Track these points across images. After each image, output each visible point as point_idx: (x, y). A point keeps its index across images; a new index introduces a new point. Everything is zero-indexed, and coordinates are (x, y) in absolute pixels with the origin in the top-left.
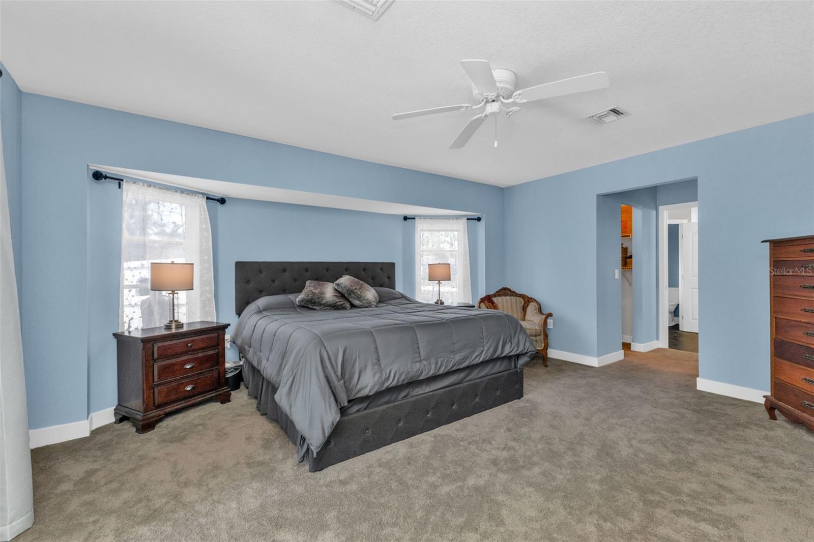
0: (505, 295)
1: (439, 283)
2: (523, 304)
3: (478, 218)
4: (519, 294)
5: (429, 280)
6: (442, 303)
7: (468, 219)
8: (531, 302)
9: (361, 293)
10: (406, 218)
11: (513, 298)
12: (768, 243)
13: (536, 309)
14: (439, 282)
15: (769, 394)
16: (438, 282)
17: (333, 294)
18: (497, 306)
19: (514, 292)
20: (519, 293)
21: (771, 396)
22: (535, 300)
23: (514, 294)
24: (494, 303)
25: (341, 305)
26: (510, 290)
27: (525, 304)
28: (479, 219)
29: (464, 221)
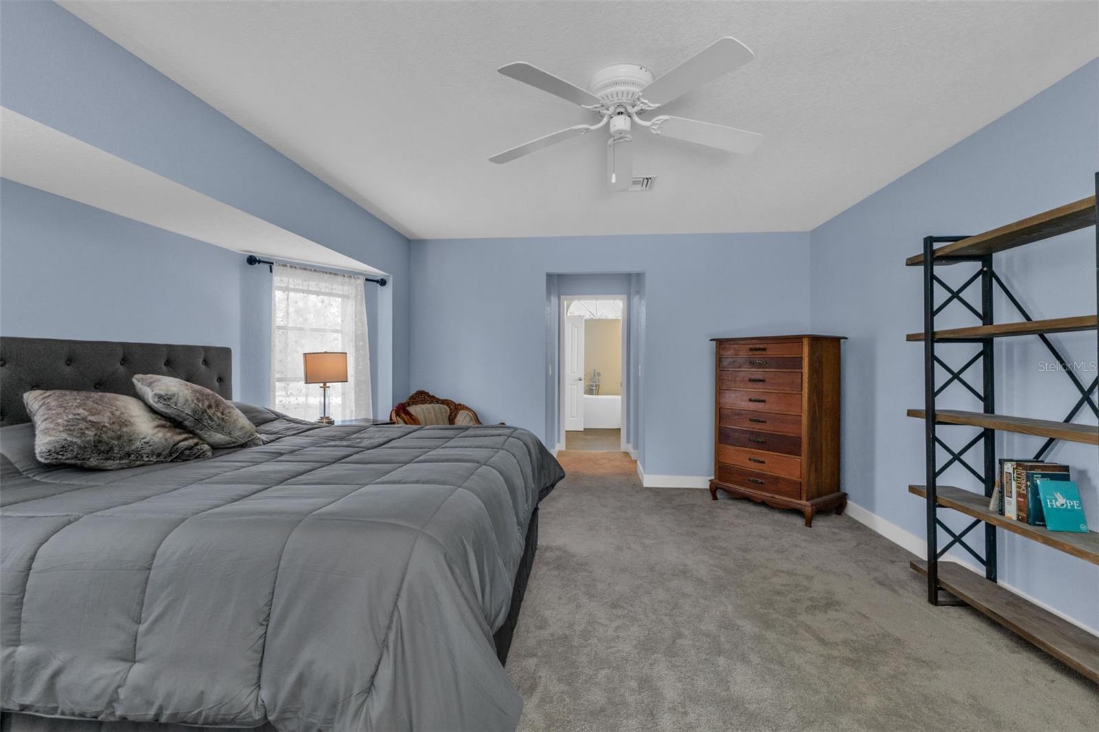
0: (423, 402)
1: (325, 387)
2: (448, 414)
3: (382, 280)
4: (441, 400)
5: (306, 383)
6: (331, 423)
7: (367, 280)
8: (459, 410)
9: (223, 414)
10: (252, 260)
11: (437, 406)
12: (715, 342)
13: (472, 419)
14: (325, 384)
15: (713, 478)
16: (322, 385)
17: (156, 423)
18: (418, 420)
19: (433, 397)
20: (441, 398)
21: (715, 478)
22: (466, 407)
23: (432, 399)
24: (413, 415)
25: (191, 448)
26: (427, 394)
27: (451, 413)
28: (383, 282)
29: (361, 282)
